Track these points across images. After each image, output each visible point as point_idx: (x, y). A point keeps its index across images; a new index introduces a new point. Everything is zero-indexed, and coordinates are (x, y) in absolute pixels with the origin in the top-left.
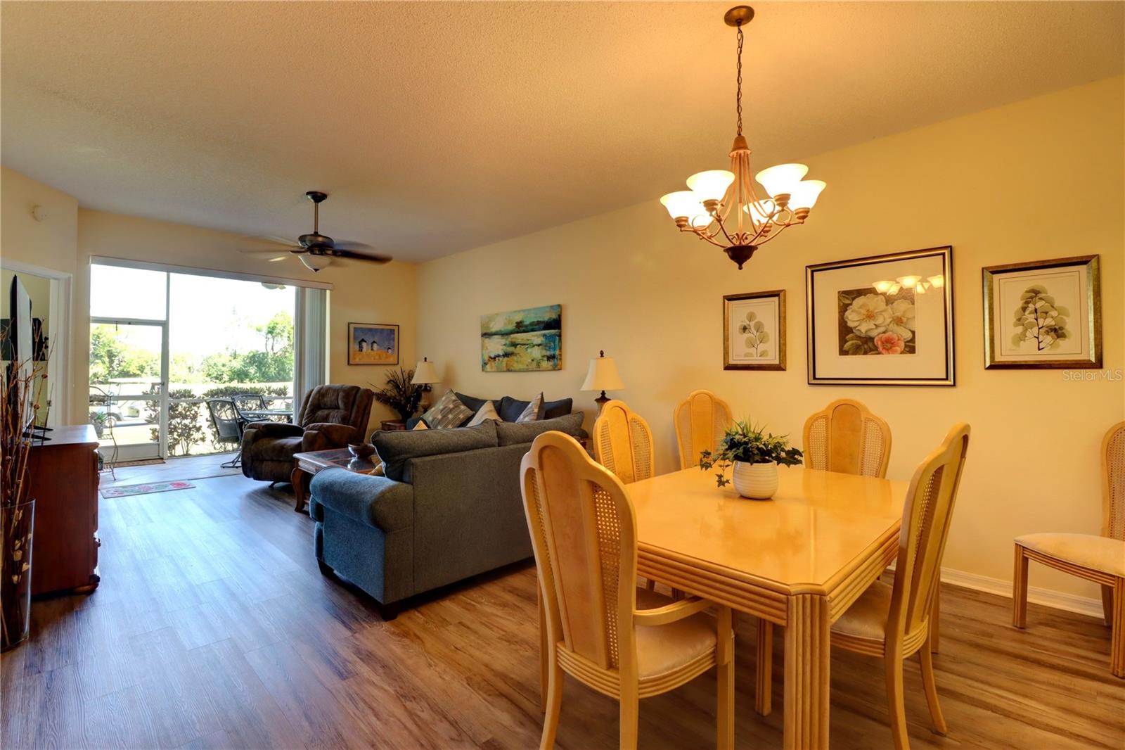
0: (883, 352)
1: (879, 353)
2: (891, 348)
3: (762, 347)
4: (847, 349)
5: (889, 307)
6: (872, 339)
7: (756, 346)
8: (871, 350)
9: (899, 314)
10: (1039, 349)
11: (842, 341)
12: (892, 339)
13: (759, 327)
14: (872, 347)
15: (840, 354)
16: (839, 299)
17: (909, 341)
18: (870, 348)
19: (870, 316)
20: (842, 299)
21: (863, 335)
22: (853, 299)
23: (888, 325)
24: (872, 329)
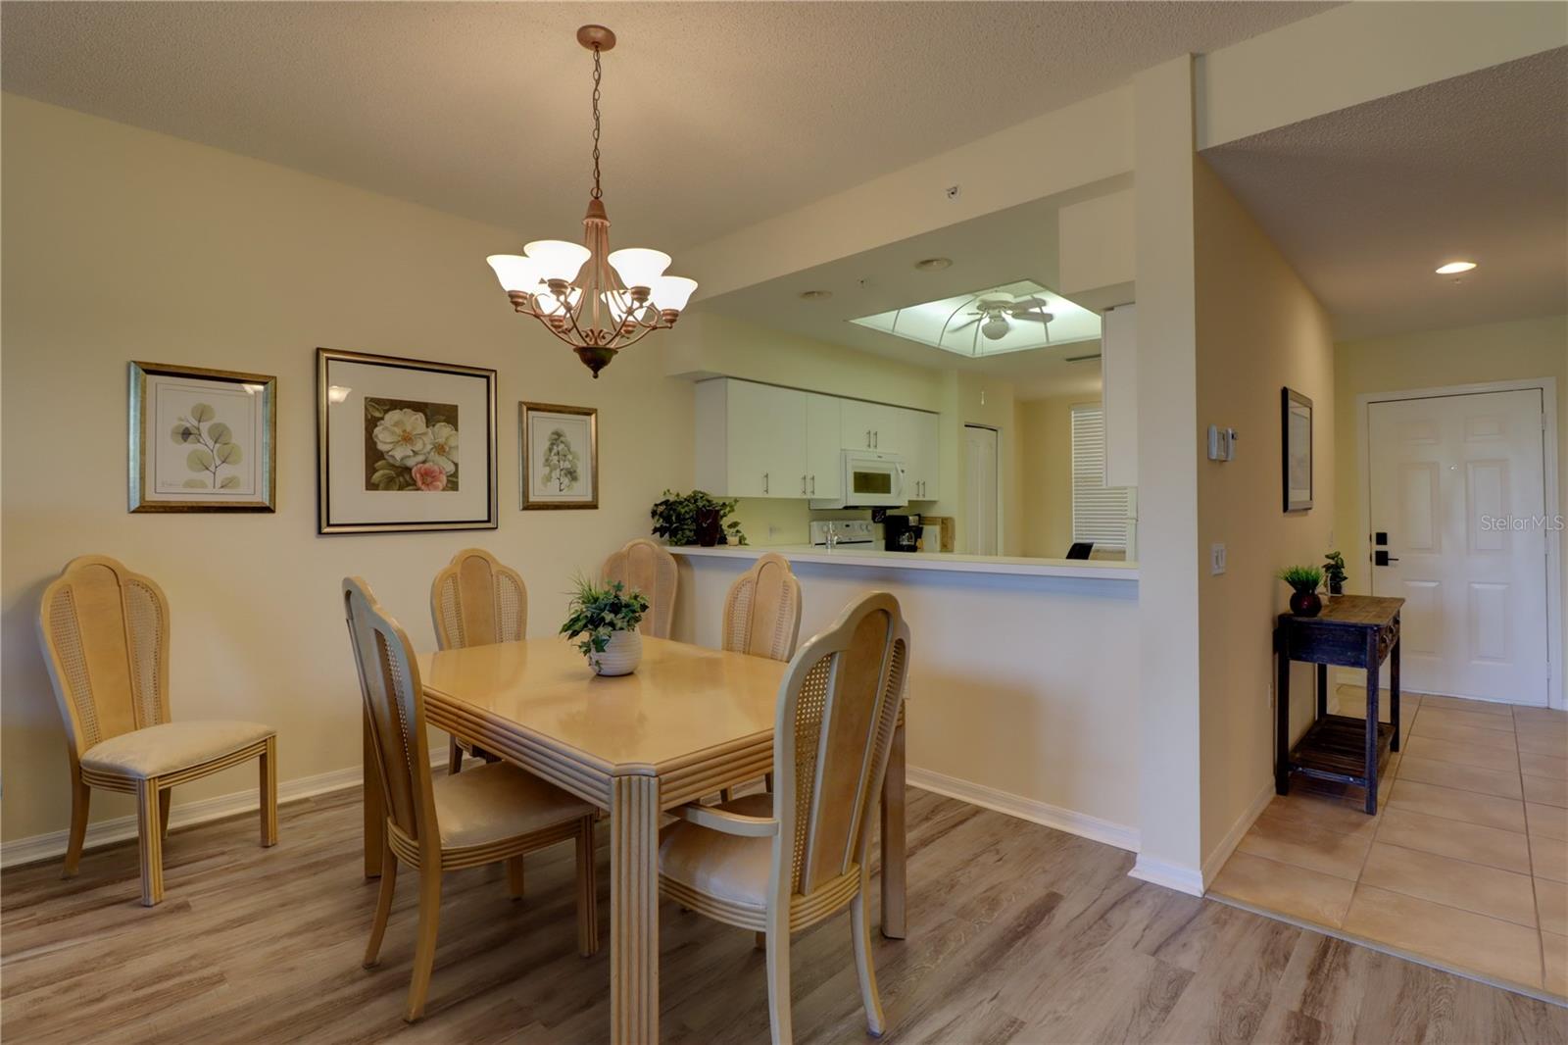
0: (423, 487)
1: (418, 489)
2: (431, 483)
3: (225, 471)
4: (376, 482)
5: (429, 430)
6: (408, 470)
7: (212, 468)
8: (408, 485)
9: (441, 440)
10: (560, 490)
11: (370, 469)
12: (433, 472)
13: (220, 434)
14: (410, 481)
15: (367, 489)
16: (366, 408)
17: (451, 476)
18: (406, 481)
19: (407, 439)
20: (371, 409)
21: (397, 464)
22: (386, 411)
23: (429, 453)
24: (409, 457)
